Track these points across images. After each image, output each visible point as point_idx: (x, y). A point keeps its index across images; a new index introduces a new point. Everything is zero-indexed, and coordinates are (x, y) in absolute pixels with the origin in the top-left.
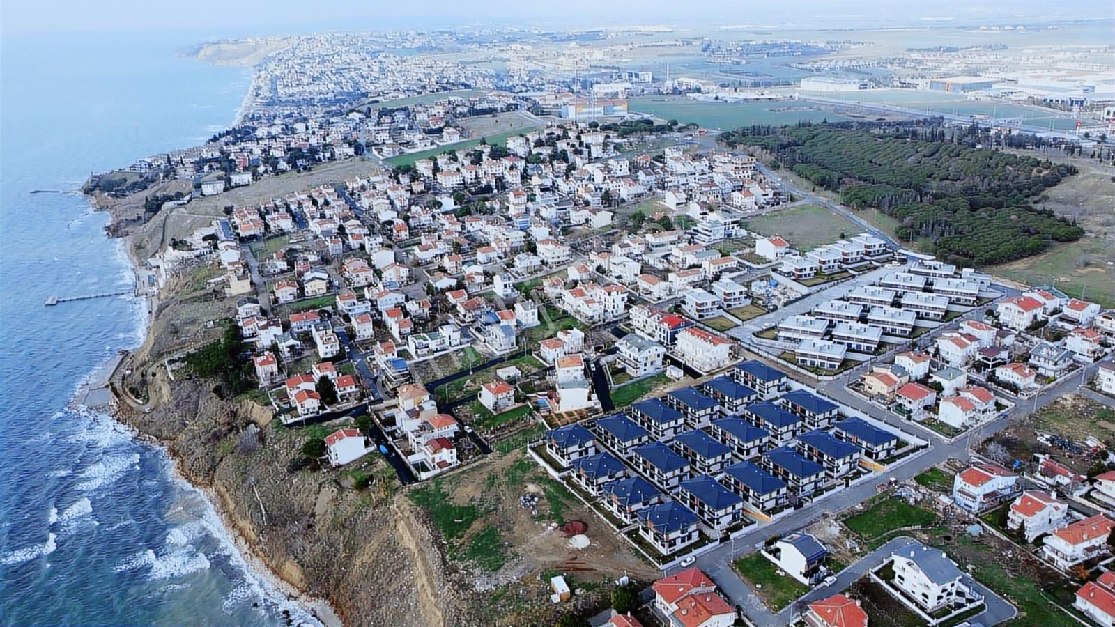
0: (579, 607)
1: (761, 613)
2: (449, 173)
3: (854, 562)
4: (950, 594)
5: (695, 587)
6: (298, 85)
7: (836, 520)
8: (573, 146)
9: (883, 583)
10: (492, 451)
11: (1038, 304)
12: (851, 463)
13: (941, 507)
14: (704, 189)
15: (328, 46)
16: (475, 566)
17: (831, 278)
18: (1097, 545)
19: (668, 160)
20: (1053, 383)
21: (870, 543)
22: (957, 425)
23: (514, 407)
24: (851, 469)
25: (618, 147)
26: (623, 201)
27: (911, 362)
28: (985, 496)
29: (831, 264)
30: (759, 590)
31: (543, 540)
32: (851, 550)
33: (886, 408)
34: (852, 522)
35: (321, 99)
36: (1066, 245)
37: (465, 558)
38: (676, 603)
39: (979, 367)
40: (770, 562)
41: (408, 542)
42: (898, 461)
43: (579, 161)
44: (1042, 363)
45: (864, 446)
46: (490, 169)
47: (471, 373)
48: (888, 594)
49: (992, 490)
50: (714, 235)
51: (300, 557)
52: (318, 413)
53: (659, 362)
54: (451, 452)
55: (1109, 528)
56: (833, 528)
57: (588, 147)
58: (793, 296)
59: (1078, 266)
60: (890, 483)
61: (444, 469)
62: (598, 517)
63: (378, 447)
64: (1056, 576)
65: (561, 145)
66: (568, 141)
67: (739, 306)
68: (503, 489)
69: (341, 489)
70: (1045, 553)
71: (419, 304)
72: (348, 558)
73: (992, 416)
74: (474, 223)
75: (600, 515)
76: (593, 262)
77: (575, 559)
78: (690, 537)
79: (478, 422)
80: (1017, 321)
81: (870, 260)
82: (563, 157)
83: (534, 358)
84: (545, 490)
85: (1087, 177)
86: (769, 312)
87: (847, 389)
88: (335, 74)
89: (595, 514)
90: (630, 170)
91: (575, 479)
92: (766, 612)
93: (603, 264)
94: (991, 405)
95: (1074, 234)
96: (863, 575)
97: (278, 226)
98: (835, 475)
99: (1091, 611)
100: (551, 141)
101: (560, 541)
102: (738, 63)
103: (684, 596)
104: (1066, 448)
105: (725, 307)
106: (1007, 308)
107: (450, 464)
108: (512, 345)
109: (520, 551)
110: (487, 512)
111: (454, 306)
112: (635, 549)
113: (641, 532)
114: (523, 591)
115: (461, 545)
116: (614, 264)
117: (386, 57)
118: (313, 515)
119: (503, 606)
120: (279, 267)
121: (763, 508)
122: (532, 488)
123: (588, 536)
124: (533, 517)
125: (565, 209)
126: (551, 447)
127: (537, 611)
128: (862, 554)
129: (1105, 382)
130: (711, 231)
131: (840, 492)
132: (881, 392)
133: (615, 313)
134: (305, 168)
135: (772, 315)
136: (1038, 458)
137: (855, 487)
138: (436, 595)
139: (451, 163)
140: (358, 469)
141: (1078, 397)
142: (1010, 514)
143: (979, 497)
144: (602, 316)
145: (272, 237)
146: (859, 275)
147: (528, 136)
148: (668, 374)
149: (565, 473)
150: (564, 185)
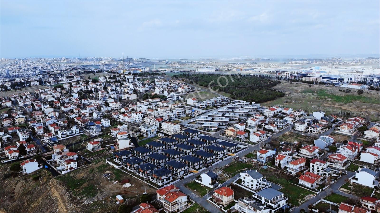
0: (127, 204)
1: (197, 198)
2: (76, 87)
3: (228, 180)
4: (260, 184)
5: (172, 189)
6: (18, 72)
7: (220, 170)
8: (122, 79)
9: (238, 184)
10: (92, 163)
11: (275, 110)
12: (223, 153)
13: (254, 163)
14: (168, 87)
15: (31, 61)
16: (84, 197)
17: (212, 108)
18: (302, 166)
19: (156, 83)
20: (282, 129)
21: (232, 174)
22: (256, 142)
23: (101, 150)
24: (223, 156)
25: (138, 79)
26: (141, 92)
27: (240, 126)
28: (267, 157)
29: (211, 104)
30: (195, 191)
31: (112, 186)
32: (226, 177)
33: (233, 139)
34: (225, 170)
35: (27, 76)
36: (280, 98)
37: (80, 195)
38: (165, 195)
39: (259, 126)
40: (198, 183)
41: (56, 194)
42: (239, 152)
43: (124, 83)
44: (278, 124)
45: (227, 148)
46: (92, 86)
47: (84, 141)
48: (240, 187)
49: (269, 155)
50: (173, 99)
51: (6, 208)
52: (18, 158)
53: (155, 133)
54: (75, 163)
55: (305, 160)
56: (219, 172)
57: (128, 79)
58: (200, 113)
59: (285, 103)
60: (237, 158)
61: (72, 170)
62: (134, 178)
63: (44, 166)
64: (292, 176)
65: (118, 78)
66: (121, 77)
67: (182, 117)
68: (96, 174)
69: (27, 182)
70: (287, 170)
71: (63, 122)
72: (29, 205)
73: (266, 139)
74: (85, 100)
75: (135, 177)
76: (130, 108)
77: (125, 190)
78: (169, 179)
79: (86, 155)
80: (270, 115)
81: (223, 103)
82: (119, 81)
83: (109, 135)
84: (113, 172)
85: (284, 83)
86: (192, 118)
87: (220, 135)
88: (33, 69)
89: (133, 177)
90: (143, 85)
91: (125, 167)
92: (198, 197)
93: (134, 108)
94: (265, 135)
95: (282, 95)
96: (231, 183)
97: (6, 105)
98: (219, 158)
99: (304, 183)
100: (114, 77)
101: (120, 186)
102: (178, 67)
103: (168, 192)
104: (289, 145)
105: (178, 117)
106: (266, 111)
107: (75, 168)
108: (100, 132)
109: (103, 190)
110: (89, 180)
111: (77, 122)
112: (149, 185)
113: (151, 180)
114: (104, 202)
115: (78, 191)
116: (138, 107)
117: (54, 64)
118: (14, 193)
119: (96, 207)
120: (5, 116)
121: (195, 168)
122: (108, 172)
123: (130, 183)
124: (109, 180)
125: (120, 95)
126: (115, 158)
127: (110, 207)
128: (230, 178)
129: (297, 127)
130: (171, 98)
131: (221, 162)
132: (231, 135)
133: (139, 121)
134: (18, 89)
135: (193, 119)
136: (281, 147)
137: (226, 160)
138: (67, 209)
139: (77, 84)
140: (35, 174)
141: (290, 132)
142: (275, 161)
143: (265, 158)
144: (134, 122)
145: (3, 108)
146: (221, 107)
147: (106, 76)
148: (159, 136)
149: (121, 166)
150: (120, 89)
